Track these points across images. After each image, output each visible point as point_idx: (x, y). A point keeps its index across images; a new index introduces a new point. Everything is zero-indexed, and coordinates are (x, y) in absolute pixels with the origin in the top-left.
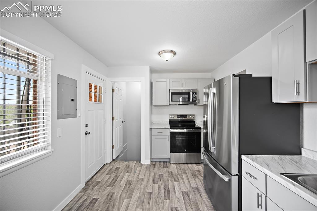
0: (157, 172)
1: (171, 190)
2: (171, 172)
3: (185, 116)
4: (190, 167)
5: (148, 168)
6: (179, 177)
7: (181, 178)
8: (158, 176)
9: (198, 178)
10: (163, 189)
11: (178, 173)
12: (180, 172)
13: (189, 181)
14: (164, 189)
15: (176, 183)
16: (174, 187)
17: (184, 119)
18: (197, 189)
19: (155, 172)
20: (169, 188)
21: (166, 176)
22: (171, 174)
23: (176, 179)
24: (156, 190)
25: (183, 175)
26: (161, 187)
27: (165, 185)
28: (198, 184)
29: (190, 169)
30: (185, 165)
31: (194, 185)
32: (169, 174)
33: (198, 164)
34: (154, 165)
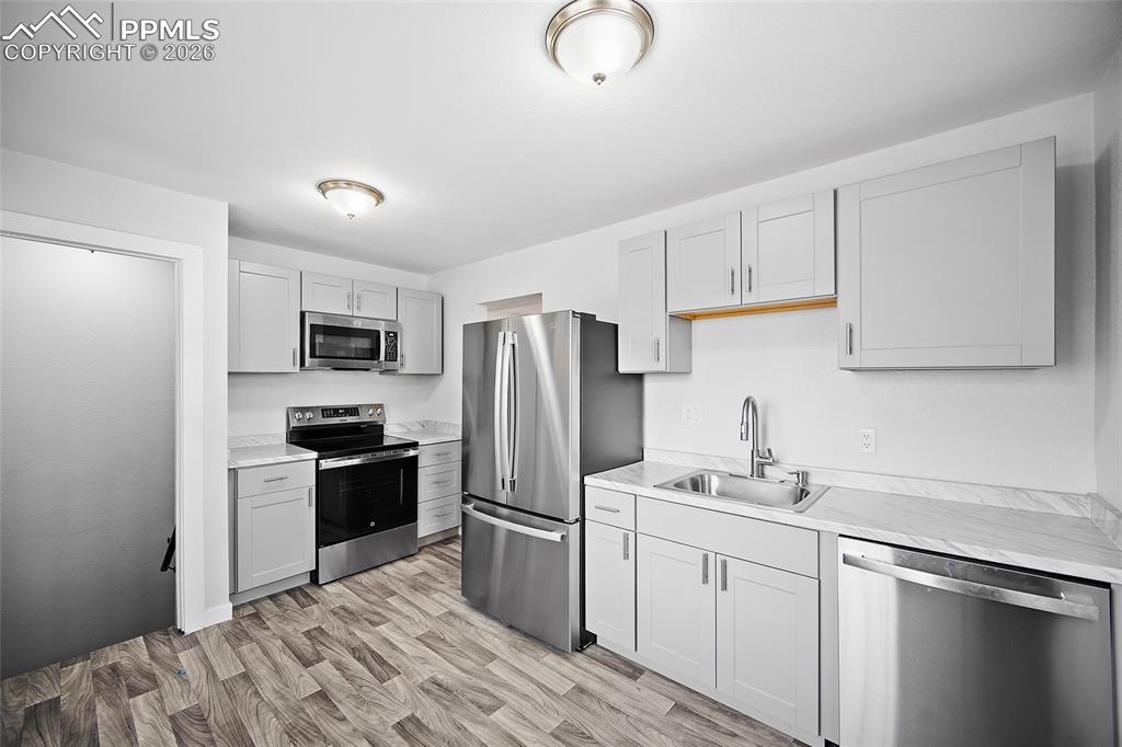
0: (289, 629)
1: (383, 652)
2: (343, 608)
3: (353, 411)
4: (391, 573)
5: (234, 634)
6: (380, 610)
7: (389, 609)
8: (305, 639)
9: (436, 590)
10: (356, 662)
11: (367, 602)
12: (373, 598)
13: (416, 607)
14: (359, 659)
15: (382, 628)
16: (387, 640)
17: (348, 421)
18: (451, 613)
19: (278, 633)
20: (372, 652)
21: (334, 627)
22: (346, 614)
23: (376, 618)
24: (331, 677)
25: (389, 600)
26: (343, 660)
27: (353, 651)
28: (443, 601)
29: (394, 577)
30: (374, 572)
31: (436, 611)
32: (341, 618)
33: (412, 558)
34: (257, 616)
